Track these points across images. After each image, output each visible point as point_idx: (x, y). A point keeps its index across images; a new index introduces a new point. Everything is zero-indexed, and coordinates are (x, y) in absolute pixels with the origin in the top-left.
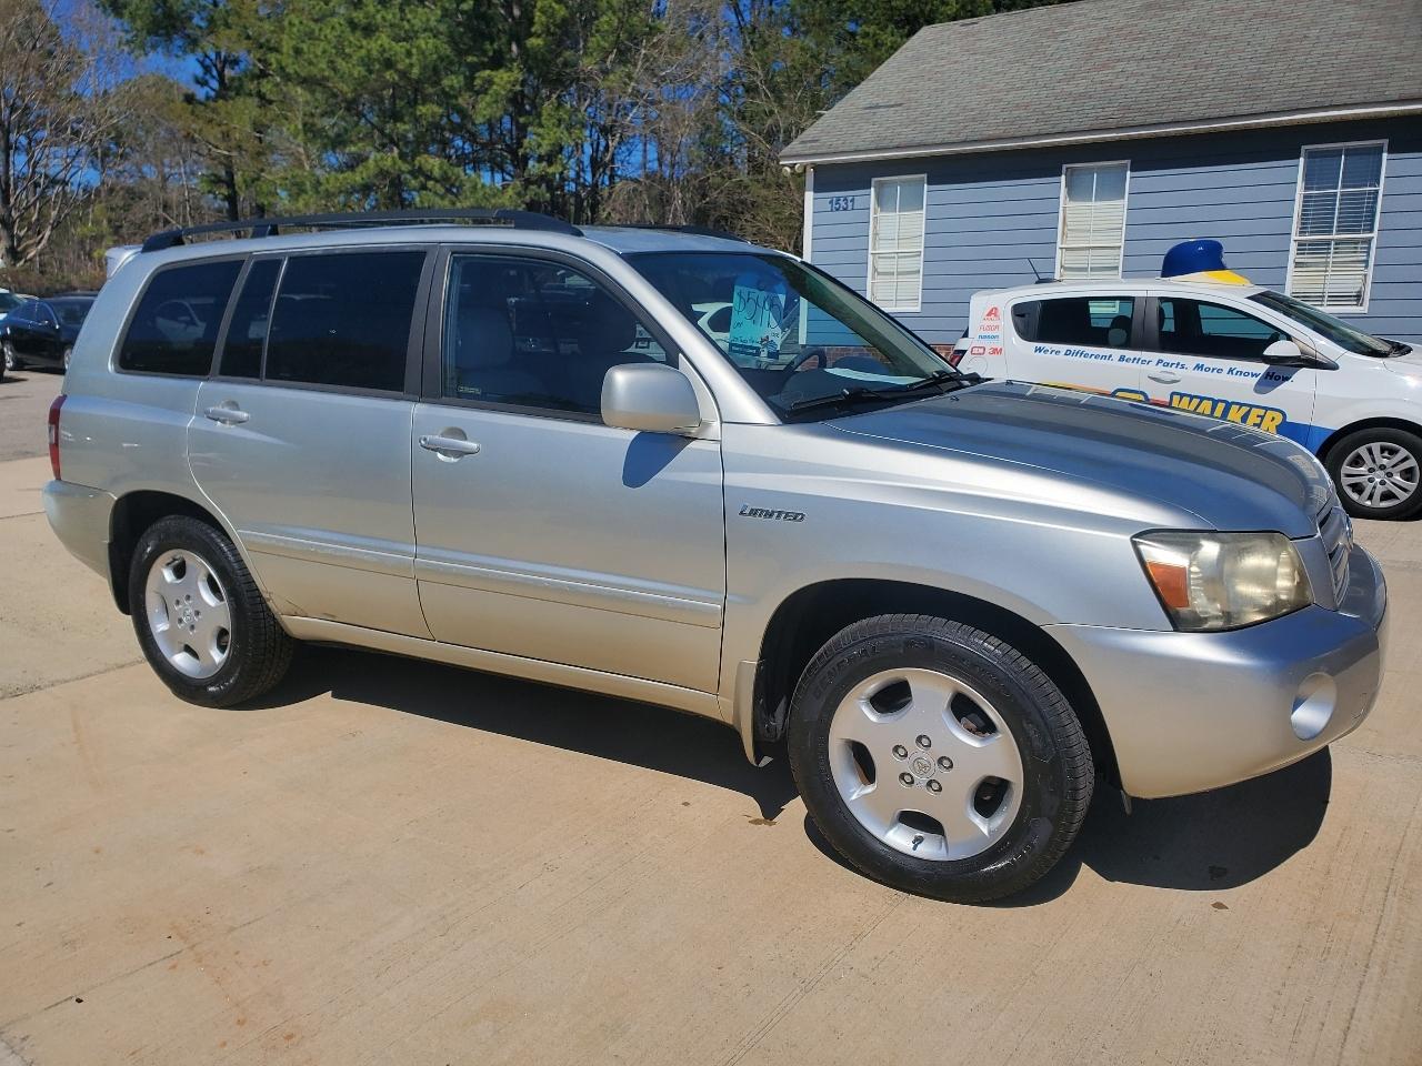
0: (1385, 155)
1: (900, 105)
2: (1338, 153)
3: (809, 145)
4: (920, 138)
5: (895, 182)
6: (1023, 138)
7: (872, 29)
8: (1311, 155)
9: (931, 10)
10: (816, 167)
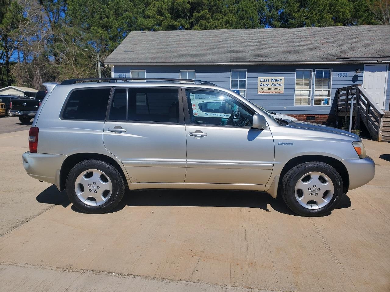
0: (247, 73)
1: (134, 51)
2: (238, 72)
3: (112, 60)
4: (143, 61)
5: (137, 72)
6: (171, 63)
7: (95, 28)
8: (232, 72)
9: (111, 25)
10: (114, 66)
